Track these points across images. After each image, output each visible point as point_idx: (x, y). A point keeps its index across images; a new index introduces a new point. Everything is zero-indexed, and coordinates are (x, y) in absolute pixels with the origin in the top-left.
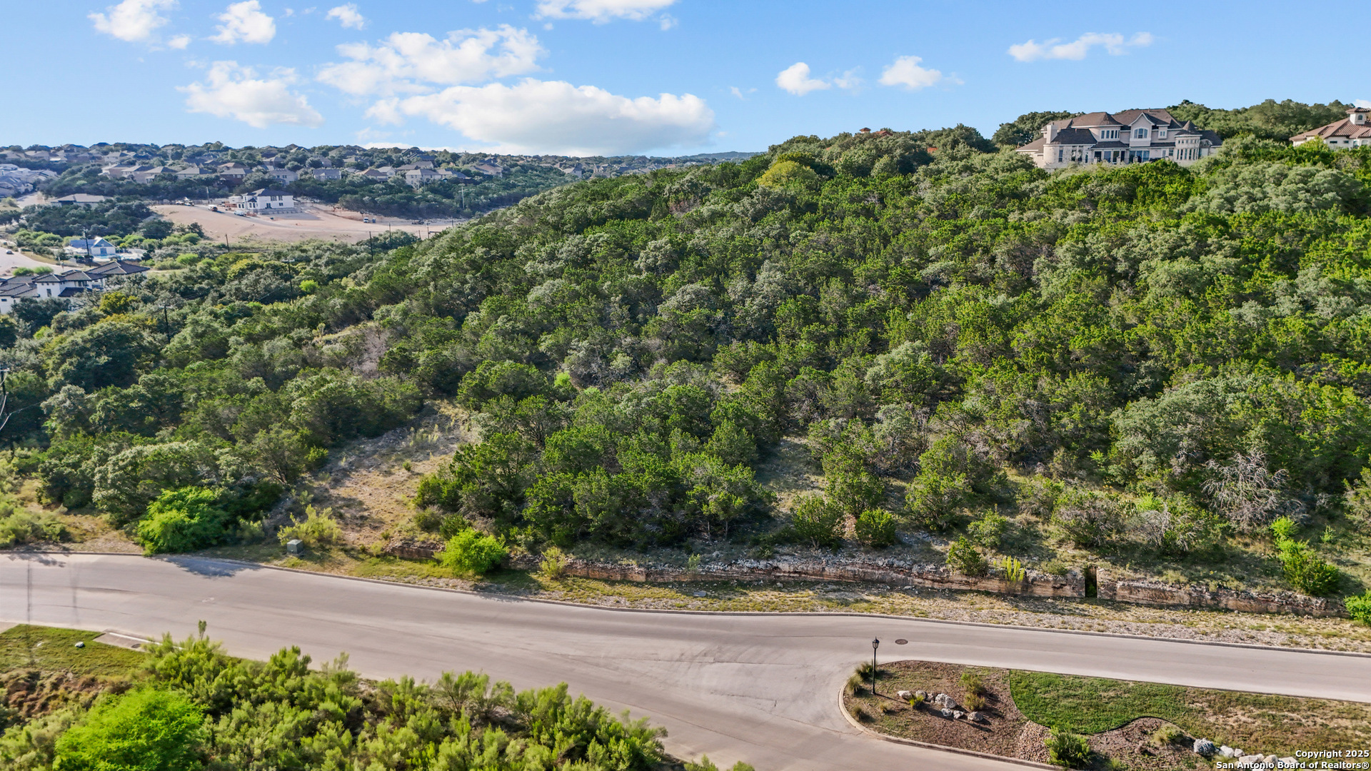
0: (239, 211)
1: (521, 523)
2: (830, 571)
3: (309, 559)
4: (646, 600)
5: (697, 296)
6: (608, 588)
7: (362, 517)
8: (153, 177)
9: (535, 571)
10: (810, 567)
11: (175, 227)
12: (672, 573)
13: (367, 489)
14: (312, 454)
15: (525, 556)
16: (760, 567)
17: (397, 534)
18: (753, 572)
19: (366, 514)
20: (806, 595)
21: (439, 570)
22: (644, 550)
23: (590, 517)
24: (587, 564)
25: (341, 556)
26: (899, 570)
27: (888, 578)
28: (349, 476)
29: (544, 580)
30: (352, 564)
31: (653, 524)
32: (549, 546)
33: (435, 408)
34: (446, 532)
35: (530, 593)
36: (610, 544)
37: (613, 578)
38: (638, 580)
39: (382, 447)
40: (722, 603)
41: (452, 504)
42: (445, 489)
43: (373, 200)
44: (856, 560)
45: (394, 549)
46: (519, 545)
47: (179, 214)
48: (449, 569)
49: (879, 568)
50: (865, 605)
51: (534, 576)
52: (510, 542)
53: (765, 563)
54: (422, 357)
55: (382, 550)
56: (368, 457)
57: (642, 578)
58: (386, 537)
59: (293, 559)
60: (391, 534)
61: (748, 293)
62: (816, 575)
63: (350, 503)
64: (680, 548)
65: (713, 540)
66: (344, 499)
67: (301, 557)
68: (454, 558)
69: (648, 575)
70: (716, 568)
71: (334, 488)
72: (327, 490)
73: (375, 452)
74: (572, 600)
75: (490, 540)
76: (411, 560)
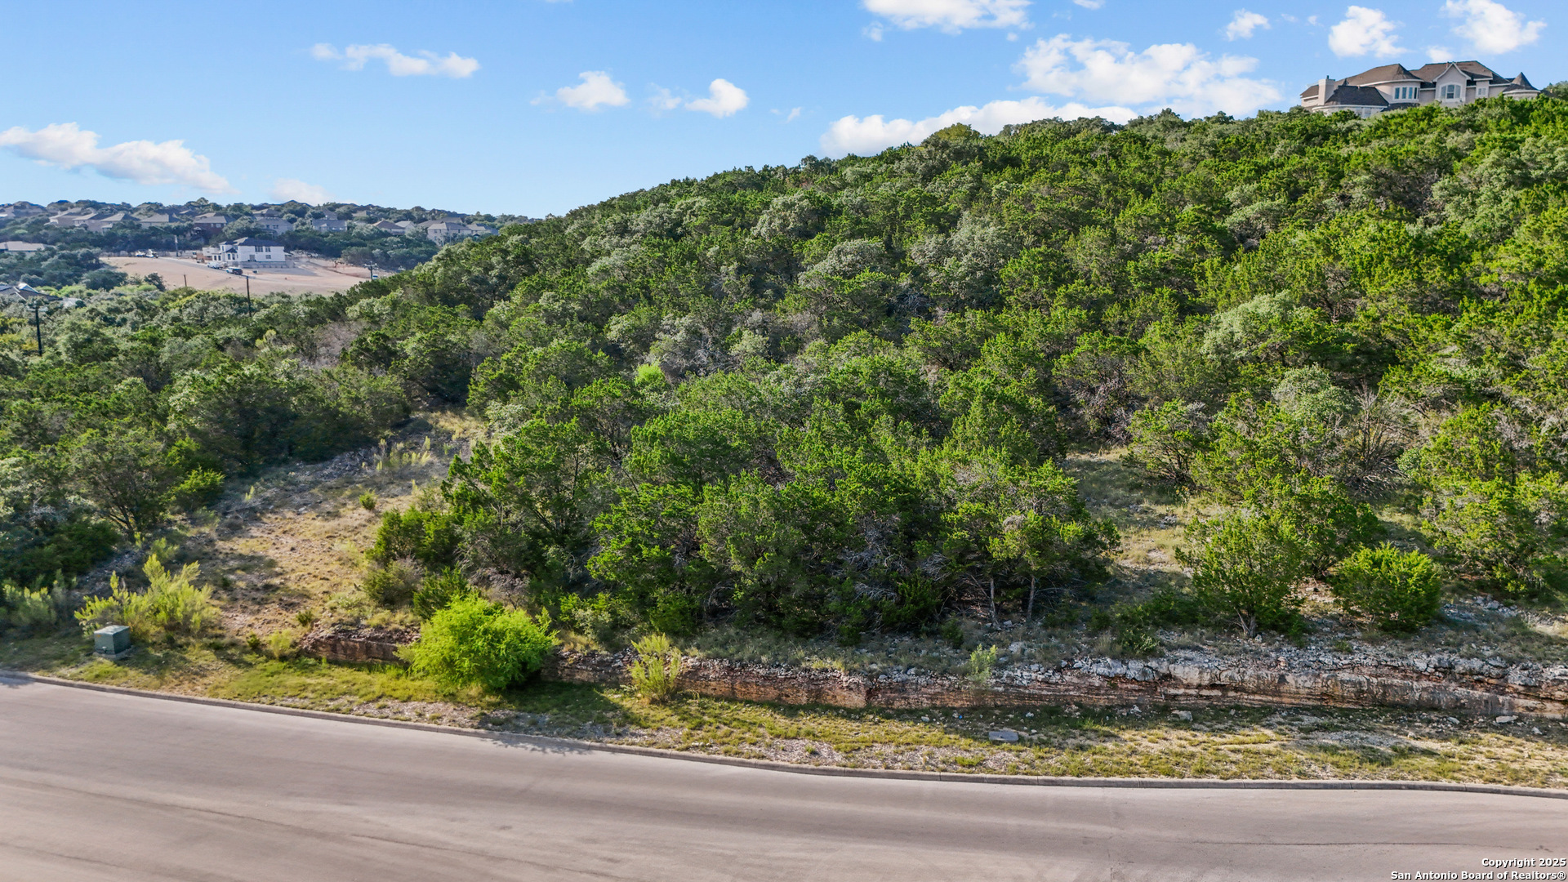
0: (213, 263)
1: (584, 587)
2: (1299, 683)
3: (135, 665)
4: (878, 748)
5: (863, 257)
6: (782, 722)
7: (267, 587)
8: (110, 226)
9: (616, 686)
10: (1249, 674)
11: (129, 279)
12: (925, 690)
13: (290, 541)
14: (193, 481)
15: (593, 654)
16: (1131, 674)
17: (327, 613)
18: (1114, 687)
19: (276, 581)
20: (1264, 738)
21: (406, 684)
22: (853, 640)
23: (736, 566)
24: (730, 669)
25: (205, 657)
26: (1474, 679)
27: (1444, 700)
28: (258, 520)
29: (636, 705)
30: (224, 674)
31: (871, 583)
32: (642, 633)
33: (430, 422)
34: (424, 603)
35: (607, 732)
36: (779, 627)
37: (790, 701)
38: (848, 704)
39: (330, 476)
40: (1065, 756)
41: (442, 555)
42: (430, 528)
43: (385, 254)
44: (1357, 658)
45: (316, 644)
46: (580, 631)
47: (136, 266)
48: (429, 683)
49: (1420, 675)
50: (1430, 762)
51: (613, 697)
52: (563, 624)
53: (1140, 665)
54: (410, 346)
55: (294, 645)
56: (301, 491)
57: (858, 700)
58: (305, 621)
59: (104, 664)
60: (316, 614)
61: (945, 251)
62: (1265, 693)
63: (250, 563)
64: (932, 634)
65: (1002, 621)
66: (241, 557)
67: (119, 662)
68: (436, 657)
69: (870, 693)
70: (1029, 676)
71: (225, 537)
72: (211, 542)
73: (314, 484)
74: (704, 748)
75: (515, 619)
76: (351, 666)
